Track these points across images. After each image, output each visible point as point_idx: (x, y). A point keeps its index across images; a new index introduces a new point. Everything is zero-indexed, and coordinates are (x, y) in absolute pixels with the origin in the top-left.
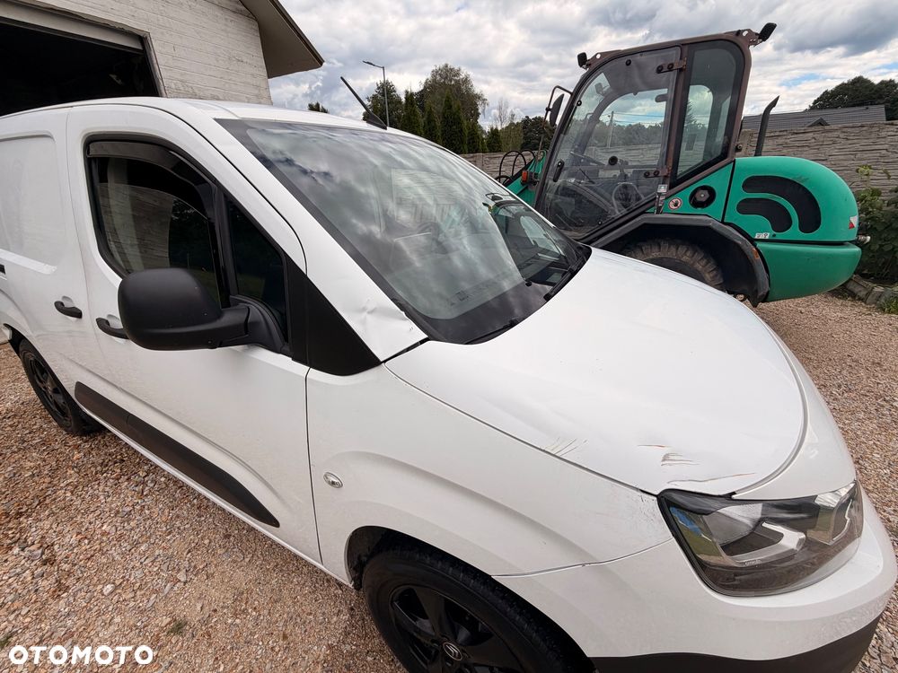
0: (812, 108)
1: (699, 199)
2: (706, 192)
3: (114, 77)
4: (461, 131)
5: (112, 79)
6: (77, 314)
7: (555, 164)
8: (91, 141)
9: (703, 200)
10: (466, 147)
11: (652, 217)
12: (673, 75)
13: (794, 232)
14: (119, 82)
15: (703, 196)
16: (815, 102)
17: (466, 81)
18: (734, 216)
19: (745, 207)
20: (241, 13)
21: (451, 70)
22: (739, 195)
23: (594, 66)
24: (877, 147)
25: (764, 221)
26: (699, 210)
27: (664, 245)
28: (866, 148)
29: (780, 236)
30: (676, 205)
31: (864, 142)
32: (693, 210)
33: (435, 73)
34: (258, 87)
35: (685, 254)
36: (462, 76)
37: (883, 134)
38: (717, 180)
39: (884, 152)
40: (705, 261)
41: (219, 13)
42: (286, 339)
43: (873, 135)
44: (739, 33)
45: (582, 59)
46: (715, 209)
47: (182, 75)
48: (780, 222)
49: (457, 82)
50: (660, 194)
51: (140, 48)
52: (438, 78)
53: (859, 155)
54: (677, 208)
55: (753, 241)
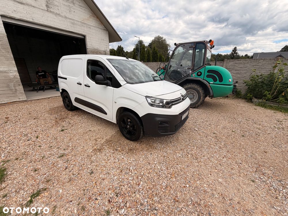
0: (281, 51)
1: (198, 74)
2: (200, 73)
3: (74, 42)
4: (157, 56)
5: (73, 42)
6: (81, 84)
7: (169, 66)
8: (88, 60)
9: (200, 74)
10: (158, 60)
11: (189, 78)
12: (192, 48)
13: (218, 82)
14: (75, 43)
15: (199, 74)
16: (282, 49)
17: (165, 40)
18: (206, 78)
19: (208, 76)
20: (105, 30)
21: (160, 37)
22: (207, 74)
23: (177, 46)
24: (258, 65)
25: (211, 79)
26: (199, 77)
27: (191, 84)
28: (255, 65)
29: (215, 83)
30: (194, 75)
31: (255, 63)
32: (198, 77)
33: (155, 38)
34: (107, 46)
35: (196, 86)
36: (164, 39)
37: (260, 61)
38: (202, 70)
39: (261, 66)
40: (200, 88)
41: (100, 30)
42: (112, 85)
43: (257, 62)
44: (205, 41)
45: (175, 44)
46: (202, 76)
47: (91, 43)
48: (215, 80)
49: (162, 40)
50: (190, 73)
51: (84, 38)
52: (156, 39)
53: (254, 66)
54: (194, 76)
55: (209, 84)
